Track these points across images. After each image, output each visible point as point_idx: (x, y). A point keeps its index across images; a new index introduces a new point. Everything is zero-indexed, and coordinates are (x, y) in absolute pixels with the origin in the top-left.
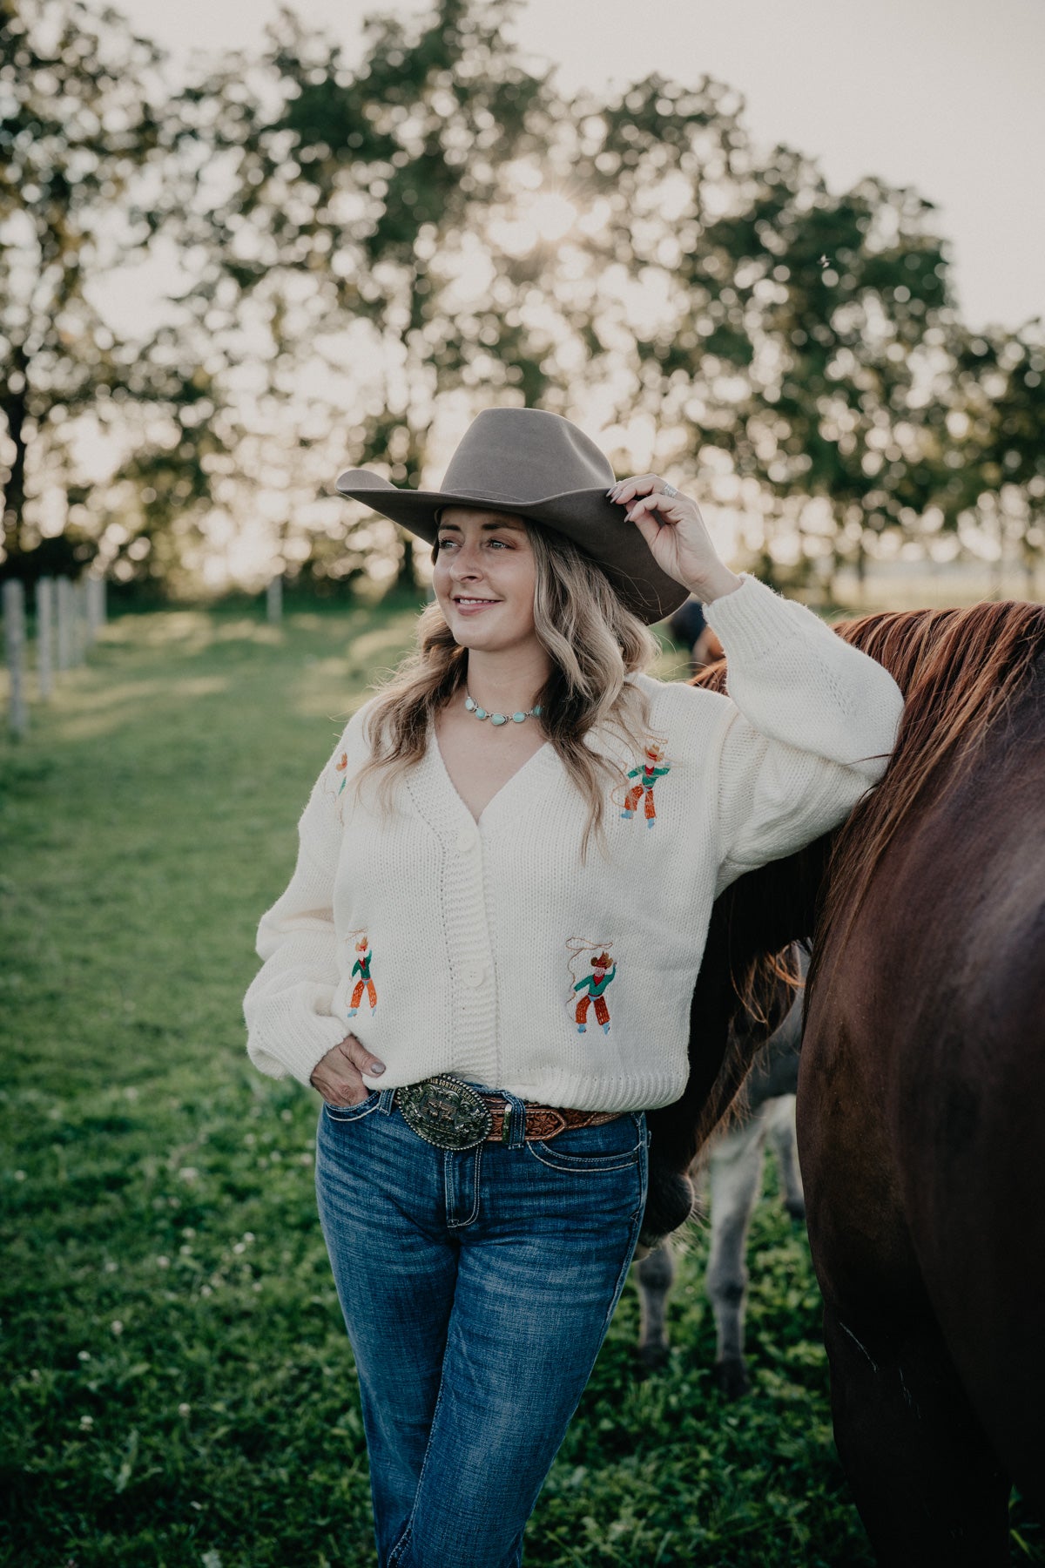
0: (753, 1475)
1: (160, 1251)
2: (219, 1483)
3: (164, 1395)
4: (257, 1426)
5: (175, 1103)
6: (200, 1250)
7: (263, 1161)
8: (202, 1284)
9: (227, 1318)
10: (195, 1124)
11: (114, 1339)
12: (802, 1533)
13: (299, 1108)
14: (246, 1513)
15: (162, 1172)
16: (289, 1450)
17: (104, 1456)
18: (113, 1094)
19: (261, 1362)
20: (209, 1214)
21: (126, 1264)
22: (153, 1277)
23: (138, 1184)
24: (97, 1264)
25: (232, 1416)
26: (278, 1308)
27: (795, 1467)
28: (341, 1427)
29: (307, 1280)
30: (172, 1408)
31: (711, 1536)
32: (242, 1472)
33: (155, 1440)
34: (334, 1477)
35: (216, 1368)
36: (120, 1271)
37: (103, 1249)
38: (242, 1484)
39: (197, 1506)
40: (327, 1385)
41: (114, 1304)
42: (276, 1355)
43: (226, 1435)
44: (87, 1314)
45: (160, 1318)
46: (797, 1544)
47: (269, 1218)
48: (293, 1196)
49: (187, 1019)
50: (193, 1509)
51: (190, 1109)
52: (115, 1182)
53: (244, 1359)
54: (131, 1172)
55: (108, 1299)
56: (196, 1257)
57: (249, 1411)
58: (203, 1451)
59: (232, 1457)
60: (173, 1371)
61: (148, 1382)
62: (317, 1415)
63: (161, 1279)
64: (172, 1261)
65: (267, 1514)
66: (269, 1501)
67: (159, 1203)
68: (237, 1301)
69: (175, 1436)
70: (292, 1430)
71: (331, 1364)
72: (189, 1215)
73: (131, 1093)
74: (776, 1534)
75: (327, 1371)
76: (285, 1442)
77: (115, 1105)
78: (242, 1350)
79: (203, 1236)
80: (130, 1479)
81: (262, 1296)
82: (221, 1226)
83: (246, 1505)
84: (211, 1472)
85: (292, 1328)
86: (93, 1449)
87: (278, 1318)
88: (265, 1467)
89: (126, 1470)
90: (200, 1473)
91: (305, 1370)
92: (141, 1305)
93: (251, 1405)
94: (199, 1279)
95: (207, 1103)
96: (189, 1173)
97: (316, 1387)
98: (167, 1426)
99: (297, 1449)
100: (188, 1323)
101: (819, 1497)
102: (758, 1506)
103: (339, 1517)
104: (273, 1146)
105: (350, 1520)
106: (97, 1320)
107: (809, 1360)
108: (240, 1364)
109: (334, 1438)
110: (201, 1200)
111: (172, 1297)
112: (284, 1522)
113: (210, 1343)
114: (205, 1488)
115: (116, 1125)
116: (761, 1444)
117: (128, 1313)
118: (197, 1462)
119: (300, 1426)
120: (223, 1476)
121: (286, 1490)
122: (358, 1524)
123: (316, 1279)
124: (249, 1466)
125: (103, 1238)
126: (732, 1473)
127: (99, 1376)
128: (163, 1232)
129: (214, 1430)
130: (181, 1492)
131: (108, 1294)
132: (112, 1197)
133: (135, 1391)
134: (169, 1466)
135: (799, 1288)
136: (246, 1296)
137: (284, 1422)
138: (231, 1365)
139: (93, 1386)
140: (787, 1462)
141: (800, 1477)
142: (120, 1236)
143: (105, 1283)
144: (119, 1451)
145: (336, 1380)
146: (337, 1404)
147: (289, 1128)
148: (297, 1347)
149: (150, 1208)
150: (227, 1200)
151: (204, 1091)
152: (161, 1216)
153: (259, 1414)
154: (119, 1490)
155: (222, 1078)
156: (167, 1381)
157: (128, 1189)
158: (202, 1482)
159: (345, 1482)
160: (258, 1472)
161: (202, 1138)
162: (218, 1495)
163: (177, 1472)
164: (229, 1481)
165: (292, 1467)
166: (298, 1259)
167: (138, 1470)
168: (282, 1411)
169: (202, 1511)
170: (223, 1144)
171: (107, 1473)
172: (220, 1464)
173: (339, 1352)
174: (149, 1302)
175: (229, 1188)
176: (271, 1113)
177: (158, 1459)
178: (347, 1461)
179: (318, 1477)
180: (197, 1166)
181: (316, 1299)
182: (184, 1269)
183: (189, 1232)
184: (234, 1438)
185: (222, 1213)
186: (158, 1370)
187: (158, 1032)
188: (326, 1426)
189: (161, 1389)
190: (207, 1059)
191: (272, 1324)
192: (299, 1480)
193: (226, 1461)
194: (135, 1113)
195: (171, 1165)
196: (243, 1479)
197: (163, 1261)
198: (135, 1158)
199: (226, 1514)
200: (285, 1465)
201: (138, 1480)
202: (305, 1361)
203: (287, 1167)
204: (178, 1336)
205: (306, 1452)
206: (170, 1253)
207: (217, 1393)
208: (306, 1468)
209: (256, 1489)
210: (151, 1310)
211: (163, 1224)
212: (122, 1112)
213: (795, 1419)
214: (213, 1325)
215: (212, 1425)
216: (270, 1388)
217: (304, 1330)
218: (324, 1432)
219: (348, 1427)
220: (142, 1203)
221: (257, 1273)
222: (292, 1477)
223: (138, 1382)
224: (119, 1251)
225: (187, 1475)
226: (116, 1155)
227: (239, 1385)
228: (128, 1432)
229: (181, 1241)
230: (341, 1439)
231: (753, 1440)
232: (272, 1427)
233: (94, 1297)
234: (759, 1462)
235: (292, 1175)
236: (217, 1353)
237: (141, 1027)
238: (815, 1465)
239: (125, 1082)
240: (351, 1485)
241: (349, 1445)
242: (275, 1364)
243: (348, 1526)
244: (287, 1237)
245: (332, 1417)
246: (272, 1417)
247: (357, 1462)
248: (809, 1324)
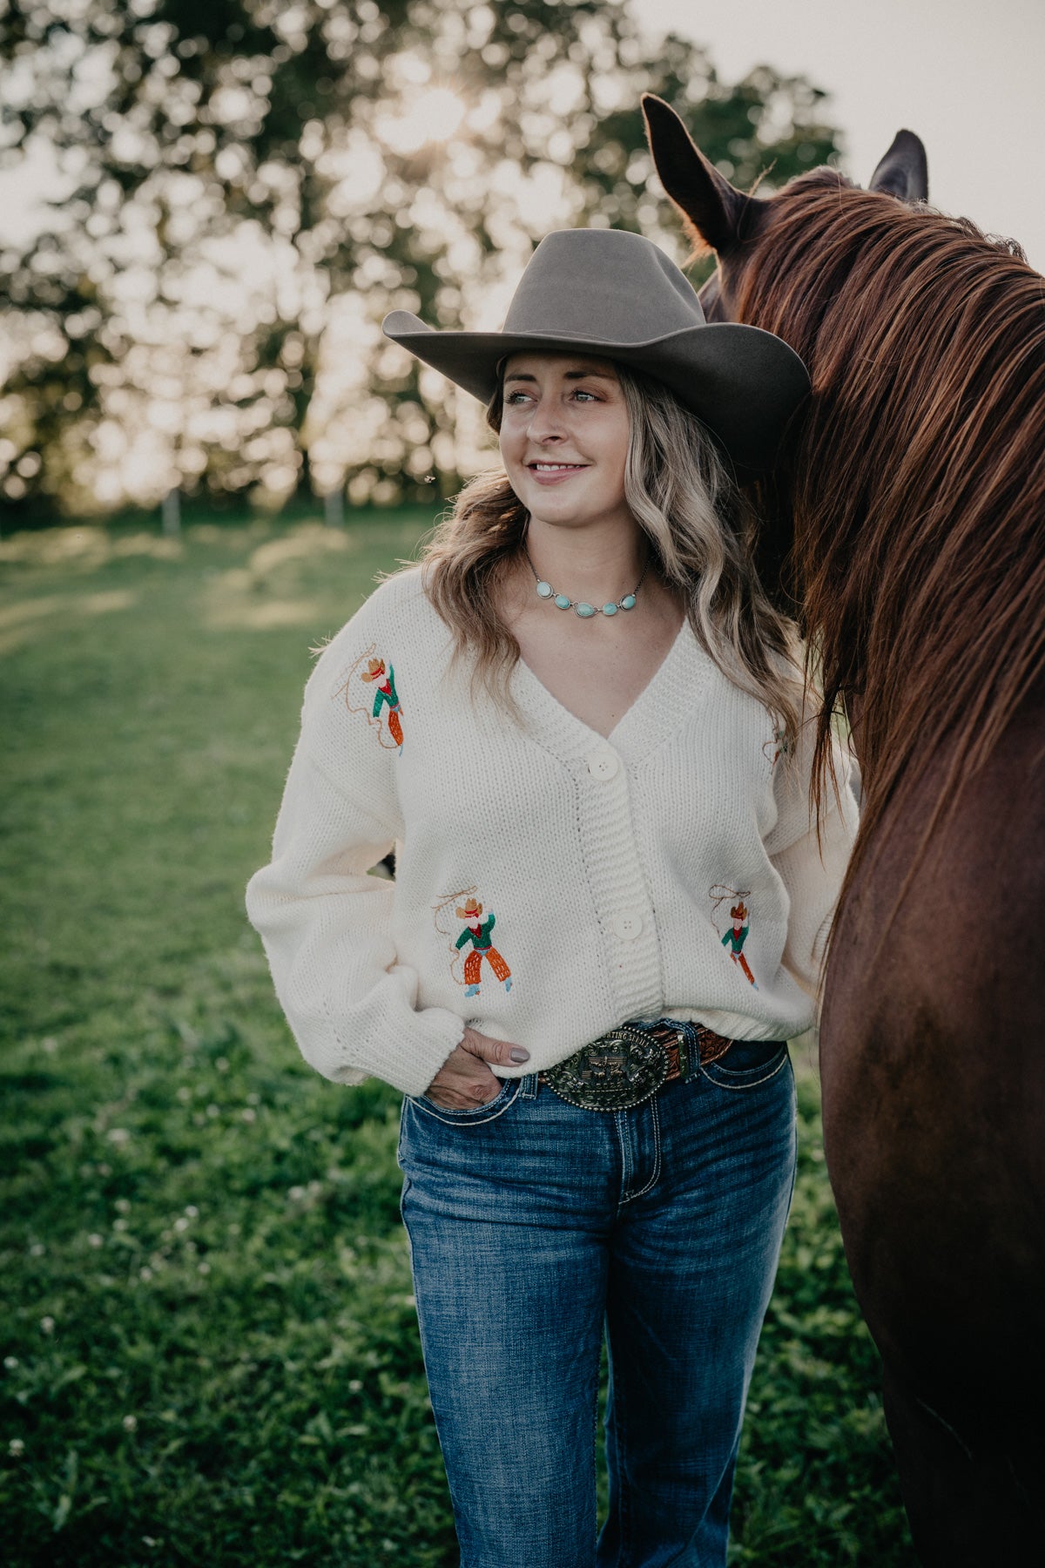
0: (787, 1474)
1: (92, 1228)
2: (174, 1510)
3: (104, 1403)
4: (214, 1434)
5: (99, 1054)
6: (136, 1224)
7: (199, 1118)
8: (142, 1265)
9: (171, 1303)
10: (121, 1077)
11: (43, 1335)
12: (850, 1544)
13: (235, 1055)
14: (208, 1548)
15: (89, 1134)
16: (253, 1464)
17: (38, 1485)
18: (29, 1047)
19: (212, 1357)
20: (144, 1183)
21: (55, 1246)
22: (84, 1257)
23: (63, 1150)
24: (19, 1246)
25: (184, 1424)
26: (228, 1290)
27: (831, 1459)
28: (310, 1434)
29: (259, 1256)
30: (116, 1419)
31: (749, 1554)
32: (200, 1494)
33: (98, 1461)
34: (307, 1496)
35: (162, 1366)
36: (48, 1254)
37: (27, 1227)
38: (201, 1509)
39: (150, 1541)
40: (291, 1383)
41: (42, 1293)
42: (230, 1346)
43: (179, 1450)
44: (12, 1308)
45: (95, 1306)
46: (846, 1556)
47: (211, 1183)
48: (236, 1158)
49: (106, 958)
50: (145, 1546)
51: (115, 1060)
52: (38, 1148)
53: (194, 1354)
54: (54, 1135)
55: (34, 1289)
56: (132, 1232)
57: (206, 1419)
58: (153, 1471)
59: (188, 1477)
60: (113, 1372)
61: (86, 1387)
62: (282, 1419)
63: (94, 1260)
64: (106, 1237)
65: (232, 1547)
66: (234, 1530)
67: (87, 1171)
68: (182, 1284)
69: (121, 1454)
70: (255, 1439)
71: (293, 1357)
72: (122, 1184)
73: (50, 1044)
74: (821, 1546)
75: (291, 1366)
76: (247, 1454)
77: (33, 1059)
78: (191, 1343)
79: (139, 1207)
80: (70, 1514)
81: (209, 1277)
82: (157, 1195)
83: (207, 1537)
84: (163, 1496)
85: (246, 1312)
86: (25, 1477)
87: (229, 1302)
88: (225, 1485)
89: (65, 1503)
90: (151, 1498)
91: (264, 1365)
92: (73, 1293)
93: (205, 1410)
94: (138, 1258)
95: (133, 1053)
96: (119, 1136)
97: (278, 1386)
98: (111, 1441)
99: (262, 1462)
100: (127, 1314)
101: (865, 1499)
102: (795, 1511)
103: (315, 1548)
104: (209, 1100)
105: (328, 1549)
106: (24, 1313)
107: (830, 1330)
108: (189, 1360)
109: (303, 1446)
110: (133, 1166)
111: (107, 1281)
112: (252, 1557)
113: (154, 1336)
114: (157, 1518)
115: (35, 1082)
116: (790, 1434)
117: (58, 1306)
118: (146, 1487)
119: (264, 1435)
120: (178, 1502)
121: (251, 1515)
122: (339, 1554)
123: (271, 1254)
124: (208, 1486)
125: (26, 1214)
126: (762, 1472)
127: (29, 1385)
128: (93, 1204)
129: (165, 1445)
130: (130, 1525)
131: (35, 1281)
132: (35, 1166)
133: (72, 1400)
134: (115, 1494)
135: (808, 1245)
136: (193, 1276)
137: (244, 1430)
138: (179, 1362)
139: (22, 1397)
140: (821, 1454)
141: (837, 1470)
142: (44, 1211)
143: (32, 1270)
144: (55, 1478)
145: (300, 1376)
146: (304, 1406)
147: (226, 1078)
148: (254, 1337)
149: (78, 1178)
150: (162, 1164)
151: (131, 1038)
152: (88, 1187)
153: (215, 1422)
154: (57, 1527)
155: (147, 1023)
156: (107, 1384)
157: (52, 1157)
158: (154, 1510)
159: (319, 1502)
160: (217, 1492)
161: (131, 1093)
162: (173, 1524)
163: (124, 1500)
164: (185, 1507)
165: (258, 1487)
166: (248, 1232)
167: (79, 1500)
168: (240, 1416)
169: (156, 1547)
170: (153, 1099)
171: (43, 1507)
172: (174, 1486)
173: (300, 1341)
174: (82, 1289)
175: (164, 1151)
176: (204, 1063)
177: (101, 1485)
178: (320, 1476)
179: (288, 1498)
180: (128, 1127)
181: (269, 1277)
182: (120, 1248)
183: (122, 1205)
184: (189, 1450)
185: (157, 1180)
186: (97, 1373)
187: (74, 973)
188: (293, 1433)
189: (102, 1395)
190: (131, 1002)
191: (222, 1308)
192: (268, 1503)
193: (180, 1482)
194: (55, 1067)
195: (98, 1126)
196: (201, 1502)
197: (95, 1240)
198: (57, 1119)
199: (183, 1549)
200: (250, 1482)
201: (79, 1513)
202: (263, 1354)
203: (227, 1125)
204: (117, 1329)
205: (272, 1466)
206: (102, 1228)
207: (166, 1397)
208: (273, 1485)
209: (217, 1515)
210: (85, 1299)
211: (93, 1195)
212: (41, 1067)
213: (825, 1403)
214: (156, 1314)
215: (161, 1437)
216: (226, 1390)
217: (260, 1315)
218: (291, 1440)
219: (318, 1433)
220: (68, 1172)
221: (203, 1248)
222: (258, 1498)
223: (74, 1389)
224: (43, 1229)
225: (136, 1503)
226: (36, 1117)
227: (190, 1387)
228: (65, 1454)
229: (114, 1215)
230: (313, 1449)
231: (780, 1429)
232: (231, 1436)
233: (18, 1286)
234: (789, 1456)
235: (233, 1134)
236: (163, 1347)
237: (56, 969)
238: (855, 1457)
239: (43, 1030)
240: (328, 1505)
241: (321, 1455)
242: (229, 1358)
243: (327, 1559)
244: (232, 1205)
245: (299, 1422)
246: (230, 1424)
247: (332, 1478)
248: (823, 1286)
